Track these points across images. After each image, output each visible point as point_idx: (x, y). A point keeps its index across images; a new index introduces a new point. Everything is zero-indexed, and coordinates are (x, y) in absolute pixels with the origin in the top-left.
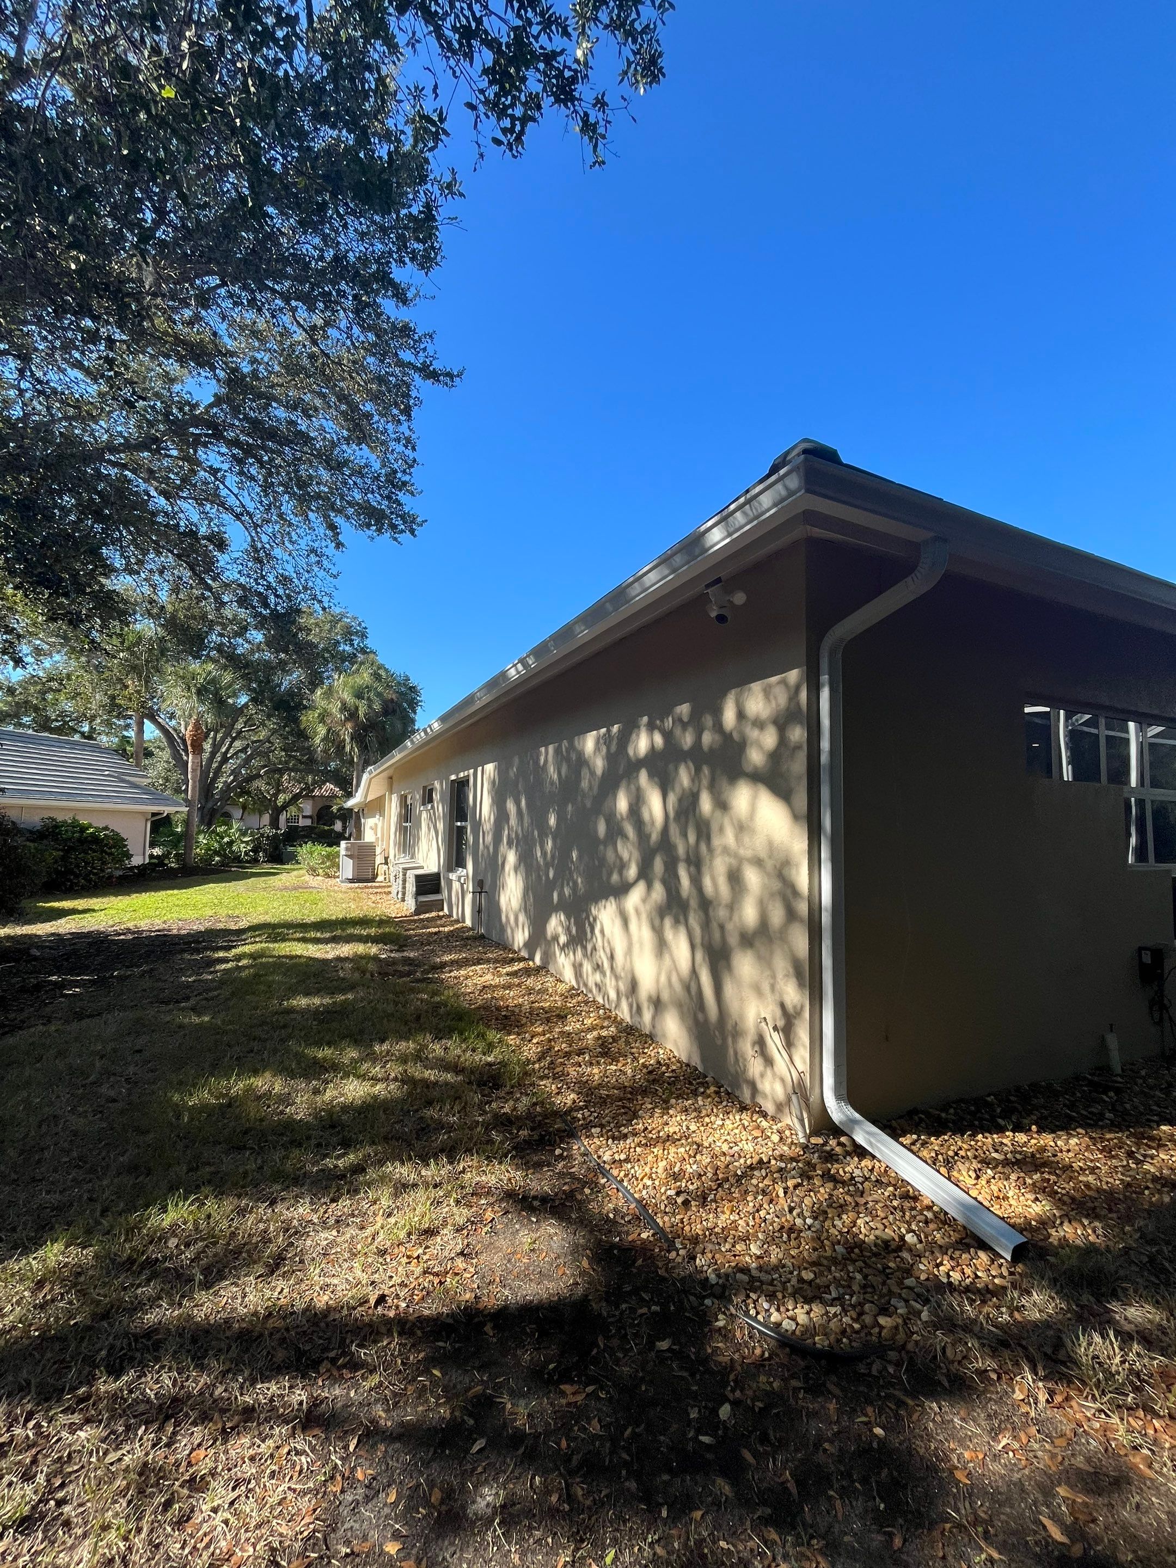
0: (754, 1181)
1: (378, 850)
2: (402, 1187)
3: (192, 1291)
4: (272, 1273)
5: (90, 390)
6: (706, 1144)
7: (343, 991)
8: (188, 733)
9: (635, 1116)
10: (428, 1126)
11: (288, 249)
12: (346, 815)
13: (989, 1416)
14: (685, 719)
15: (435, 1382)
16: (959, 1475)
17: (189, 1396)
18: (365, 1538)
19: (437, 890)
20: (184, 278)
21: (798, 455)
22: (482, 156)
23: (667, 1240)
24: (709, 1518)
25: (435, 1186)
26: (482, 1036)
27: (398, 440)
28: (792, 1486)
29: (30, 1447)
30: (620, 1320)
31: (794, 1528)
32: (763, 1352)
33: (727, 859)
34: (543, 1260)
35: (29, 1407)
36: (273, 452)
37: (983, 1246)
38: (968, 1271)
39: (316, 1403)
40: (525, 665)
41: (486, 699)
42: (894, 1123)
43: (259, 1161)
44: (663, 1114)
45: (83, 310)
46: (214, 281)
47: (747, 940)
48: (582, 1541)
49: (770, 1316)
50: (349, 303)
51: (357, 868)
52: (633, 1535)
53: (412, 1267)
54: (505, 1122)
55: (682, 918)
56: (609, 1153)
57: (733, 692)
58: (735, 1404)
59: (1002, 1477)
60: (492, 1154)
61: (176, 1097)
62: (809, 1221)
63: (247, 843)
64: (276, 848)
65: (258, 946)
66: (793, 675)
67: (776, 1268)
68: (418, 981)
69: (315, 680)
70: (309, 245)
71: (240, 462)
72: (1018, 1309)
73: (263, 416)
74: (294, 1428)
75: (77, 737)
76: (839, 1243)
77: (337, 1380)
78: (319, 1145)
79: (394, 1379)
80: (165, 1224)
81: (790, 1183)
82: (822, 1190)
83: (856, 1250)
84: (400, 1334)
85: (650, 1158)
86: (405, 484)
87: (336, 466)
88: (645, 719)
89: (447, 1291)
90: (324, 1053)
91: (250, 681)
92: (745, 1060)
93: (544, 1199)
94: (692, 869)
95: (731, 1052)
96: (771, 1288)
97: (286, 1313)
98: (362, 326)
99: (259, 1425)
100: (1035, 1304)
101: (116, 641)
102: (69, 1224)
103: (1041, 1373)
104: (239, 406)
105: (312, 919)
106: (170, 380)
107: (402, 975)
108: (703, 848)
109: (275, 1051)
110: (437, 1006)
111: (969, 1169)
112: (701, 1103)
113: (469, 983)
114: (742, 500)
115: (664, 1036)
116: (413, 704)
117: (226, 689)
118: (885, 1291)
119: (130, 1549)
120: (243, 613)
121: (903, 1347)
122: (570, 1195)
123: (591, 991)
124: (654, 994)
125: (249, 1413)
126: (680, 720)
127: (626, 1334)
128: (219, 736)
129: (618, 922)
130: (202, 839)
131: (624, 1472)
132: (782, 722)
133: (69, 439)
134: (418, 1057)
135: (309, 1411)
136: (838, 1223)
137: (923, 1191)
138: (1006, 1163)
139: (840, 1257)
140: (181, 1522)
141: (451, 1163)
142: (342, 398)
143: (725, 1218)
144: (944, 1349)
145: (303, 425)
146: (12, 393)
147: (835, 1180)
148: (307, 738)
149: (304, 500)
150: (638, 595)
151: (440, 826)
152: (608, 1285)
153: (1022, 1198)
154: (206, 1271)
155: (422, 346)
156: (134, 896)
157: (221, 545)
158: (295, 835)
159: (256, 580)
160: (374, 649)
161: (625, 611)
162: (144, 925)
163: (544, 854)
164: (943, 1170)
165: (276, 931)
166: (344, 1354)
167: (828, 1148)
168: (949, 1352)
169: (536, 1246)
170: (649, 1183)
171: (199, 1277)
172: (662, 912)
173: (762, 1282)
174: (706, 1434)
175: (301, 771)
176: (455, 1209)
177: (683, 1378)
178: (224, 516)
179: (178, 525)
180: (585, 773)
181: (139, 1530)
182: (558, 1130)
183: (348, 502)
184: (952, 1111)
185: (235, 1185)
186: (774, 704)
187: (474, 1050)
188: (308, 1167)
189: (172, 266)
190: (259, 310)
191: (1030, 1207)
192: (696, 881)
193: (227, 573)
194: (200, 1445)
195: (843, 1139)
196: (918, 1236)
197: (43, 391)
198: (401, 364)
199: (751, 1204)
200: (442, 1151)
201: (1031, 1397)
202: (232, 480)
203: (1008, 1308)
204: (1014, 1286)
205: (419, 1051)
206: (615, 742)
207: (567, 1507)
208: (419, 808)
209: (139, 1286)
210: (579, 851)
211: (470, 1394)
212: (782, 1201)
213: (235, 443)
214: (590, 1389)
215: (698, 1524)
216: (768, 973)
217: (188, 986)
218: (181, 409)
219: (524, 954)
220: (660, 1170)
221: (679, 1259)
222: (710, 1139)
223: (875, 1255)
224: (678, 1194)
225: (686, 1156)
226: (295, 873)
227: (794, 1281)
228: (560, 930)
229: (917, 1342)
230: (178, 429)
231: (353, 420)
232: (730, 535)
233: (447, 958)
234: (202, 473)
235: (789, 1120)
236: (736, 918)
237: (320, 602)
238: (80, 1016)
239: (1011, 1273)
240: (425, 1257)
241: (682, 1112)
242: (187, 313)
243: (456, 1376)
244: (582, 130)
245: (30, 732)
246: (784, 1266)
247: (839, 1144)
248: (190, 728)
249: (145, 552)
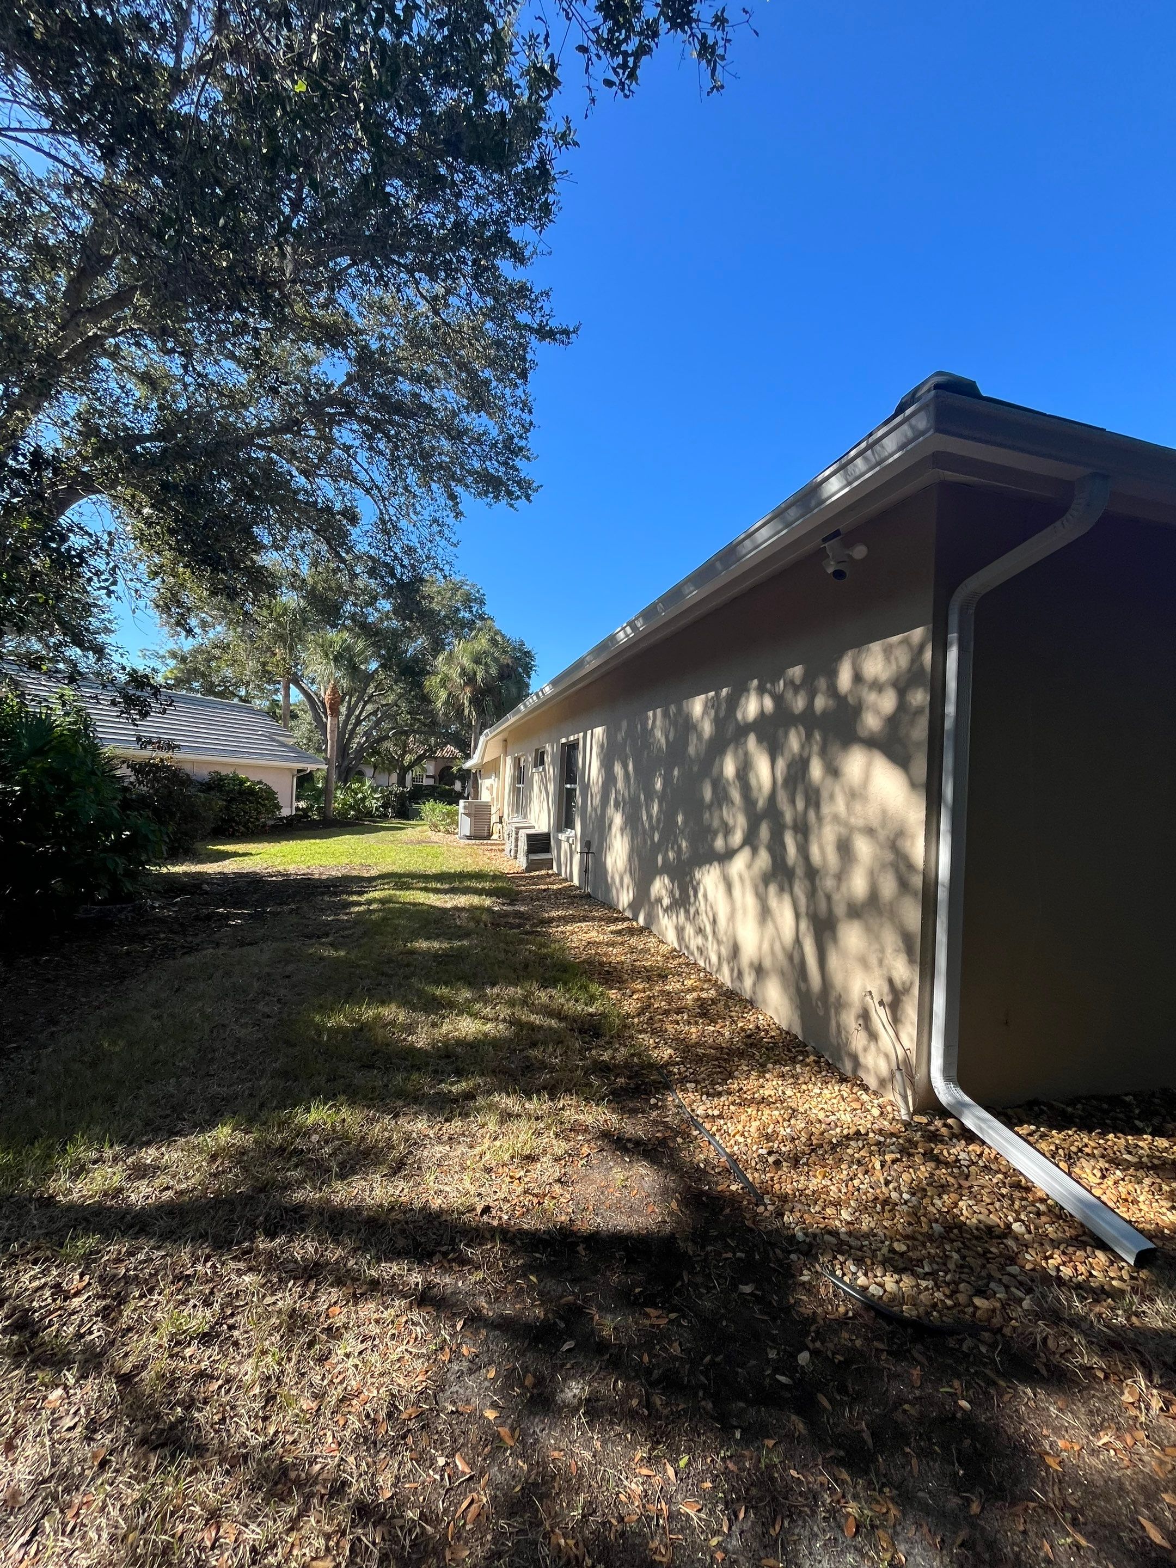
0: (850, 1151)
1: (494, 810)
2: (507, 1116)
3: (330, 1179)
4: (395, 1174)
5: (240, 378)
6: (801, 1110)
7: (460, 938)
8: (326, 696)
9: (731, 1076)
10: (532, 1064)
11: (412, 220)
12: (465, 776)
13: (1091, 1411)
14: (798, 682)
15: (531, 1287)
16: (1050, 1461)
17: (328, 1263)
18: (468, 1402)
19: (547, 849)
20: (320, 262)
21: (929, 391)
22: (593, 100)
23: (756, 1194)
24: (781, 1449)
25: (537, 1119)
26: (584, 988)
27: (515, 404)
28: (866, 1436)
29: (207, 1281)
30: (705, 1260)
31: (867, 1473)
32: (847, 1312)
33: (836, 828)
34: (635, 1197)
35: (207, 1251)
36: (398, 425)
37: (1103, 1246)
38: (1081, 1268)
39: (429, 1286)
40: (634, 628)
41: (595, 663)
42: (1010, 1112)
43: (385, 1080)
44: (760, 1077)
45: (234, 305)
46: (345, 261)
47: (855, 912)
48: (658, 1443)
49: (856, 1279)
50: (468, 269)
51: (474, 825)
52: (706, 1447)
53: (513, 1186)
54: (604, 1069)
55: (786, 887)
56: (703, 1107)
57: (850, 653)
58: (815, 1353)
59: (1100, 1472)
60: (591, 1097)
61: (317, 1018)
62: (906, 1196)
63: (377, 799)
64: (403, 805)
65: (387, 892)
66: (917, 634)
67: (866, 1236)
68: (527, 933)
69: (437, 646)
70: (431, 213)
71: (370, 437)
72: (1137, 1314)
73: (389, 392)
74: (411, 1303)
75: (236, 700)
76: (936, 1221)
77: (447, 1270)
78: (435, 1072)
79: (495, 1277)
80: (310, 1122)
81: (888, 1157)
82: (923, 1168)
83: (955, 1231)
84: (502, 1241)
85: (743, 1117)
86: (521, 449)
87: (457, 435)
88: (755, 682)
89: (545, 1211)
90: (442, 991)
91: (380, 648)
92: (847, 1032)
93: (638, 1143)
94: (799, 836)
95: (833, 1023)
96: (859, 1253)
97: (406, 1209)
98: (481, 292)
99: (383, 1295)
100: (1158, 1313)
101: (265, 612)
102: (235, 1113)
103: (1157, 1380)
104: (369, 382)
105: (434, 871)
106: (308, 362)
107: (512, 926)
108: (812, 815)
109: (400, 985)
110: (545, 957)
111: (1094, 1168)
112: (799, 1070)
113: (575, 938)
114: (863, 445)
115: (764, 1001)
116: (528, 669)
117: (359, 655)
118: (984, 1274)
119: (282, 1372)
120: (373, 583)
121: (1000, 1330)
122: (663, 1142)
123: (693, 954)
124: (756, 962)
125: (375, 1285)
126: (792, 682)
127: (710, 1274)
128: (354, 699)
129: (722, 888)
130: (339, 794)
131: (701, 1394)
132: (902, 686)
133: (225, 427)
134: (525, 1002)
135: (424, 1291)
136: (938, 1202)
137: (1037, 1183)
138: (1139, 1166)
139: (936, 1235)
140: (322, 1359)
141: (552, 1100)
142: (462, 366)
143: (816, 1182)
144: (1045, 1340)
145: (426, 397)
146: (179, 387)
147: (939, 1161)
148: (430, 702)
149: (427, 472)
150: (749, 552)
151: (551, 788)
152: (695, 1228)
153: (1155, 1204)
154: (342, 1165)
155: (539, 305)
156: (284, 843)
157: (353, 519)
158: (419, 794)
159: (384, 551)
160: (492, 615)
161: (736, 570)
162: (292, 869)
163: (650, 817)
164: (1062, 1165)
165: (401, 880)
166: (454, 1250)
167: (932, 1128)
168: (1051, 1343)
169: (628, 1184)
170: (741, 1140)
171: (336, 1169)
172: (766, 879)
173: (851, 1247)
174: (783, 1374)
175: (424, 733)
176: (554, 1142)
177: (764, 1321)
178: (356, 491)
179: (316, 502)
180: (693, 739)
181: (289, 1360)
182: (654, 1081)
183: (468, 471)
184: (1079, 1106)
185: (365, 1097)
186: (894, 667)
187: (577, 1001)
188: (426, 1089)
189: (308, 252)
190: (386, 285)
191: (1164, 1214)
192: (803, 850)
193: (359, 546)
194: (335, 1303)
195: (950, 1121)
196: (1027, 1227)
197: (204, 383)
198: (517, 326)
199: (845, 1172)
200: (544, 1088)
201: (1141, 1402)
202: (362, 455)
203: (1125, 1311)
204: (1135, 1290)
205: (526, 997)
206: (724, 706)
207: (646, 1412)
208: (531, 770)
209: (288, 1170)
210: (685, 815)
211: (563, 1301)
212: (878, 1173)
213: (366, 419)
214: (673, 1316)
215: (769, 1450)
216: (876, 946)
217: (327, 924)
218: (318, 390)
219: (628, 914)
220: (753, 1130)
221: (767, 1214)
222: (806, 1106)
223: (977, 1238)
224: (770, 1153)
225: (780, 1120)
226: (419, 828)
227: (885, 1250)
228: (664, 892)
229: (1014, 1328)
230: (315, 410)
231: (471, 388)
232: (849, 484)
233: (554, 914)
234: (337, 451)
235: (893, 1096)
236: (844, 889)
237: (442, 570)
238: (242, 944)
239: (1132, 1278)
240: (526, 1180)
241: (779, 1076)
242: (322, 296)
243: (550, 1284)
244: (700, 55)
245: (199, 695)
246: (875, 1235)
247: (945, 1125)
248: (328, 692)
249: (289, 530)
